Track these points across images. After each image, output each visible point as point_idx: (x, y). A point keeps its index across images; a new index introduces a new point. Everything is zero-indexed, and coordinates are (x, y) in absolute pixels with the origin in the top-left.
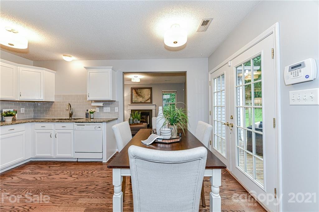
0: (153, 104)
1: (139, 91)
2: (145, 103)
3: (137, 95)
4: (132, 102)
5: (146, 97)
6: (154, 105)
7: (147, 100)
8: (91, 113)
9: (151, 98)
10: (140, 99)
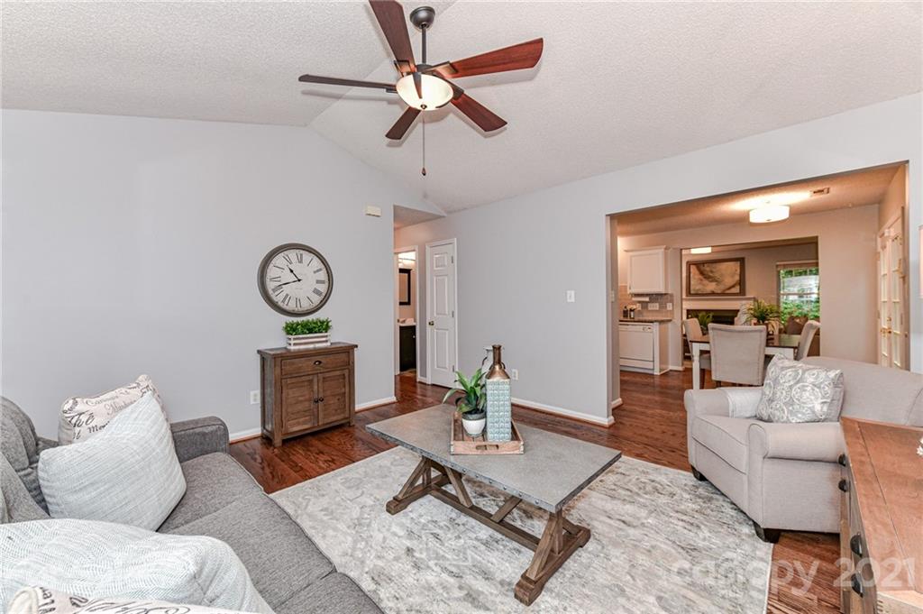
0: (748, 296)
1: (707, 268)
2: (723, 294)
3: (701, 277)
4: (689, 293)
5: (726, 280)
6: (749, 299)
7: (730, 288)
8: (631, 310)
9: (742, 283)
10: (711, 287)
